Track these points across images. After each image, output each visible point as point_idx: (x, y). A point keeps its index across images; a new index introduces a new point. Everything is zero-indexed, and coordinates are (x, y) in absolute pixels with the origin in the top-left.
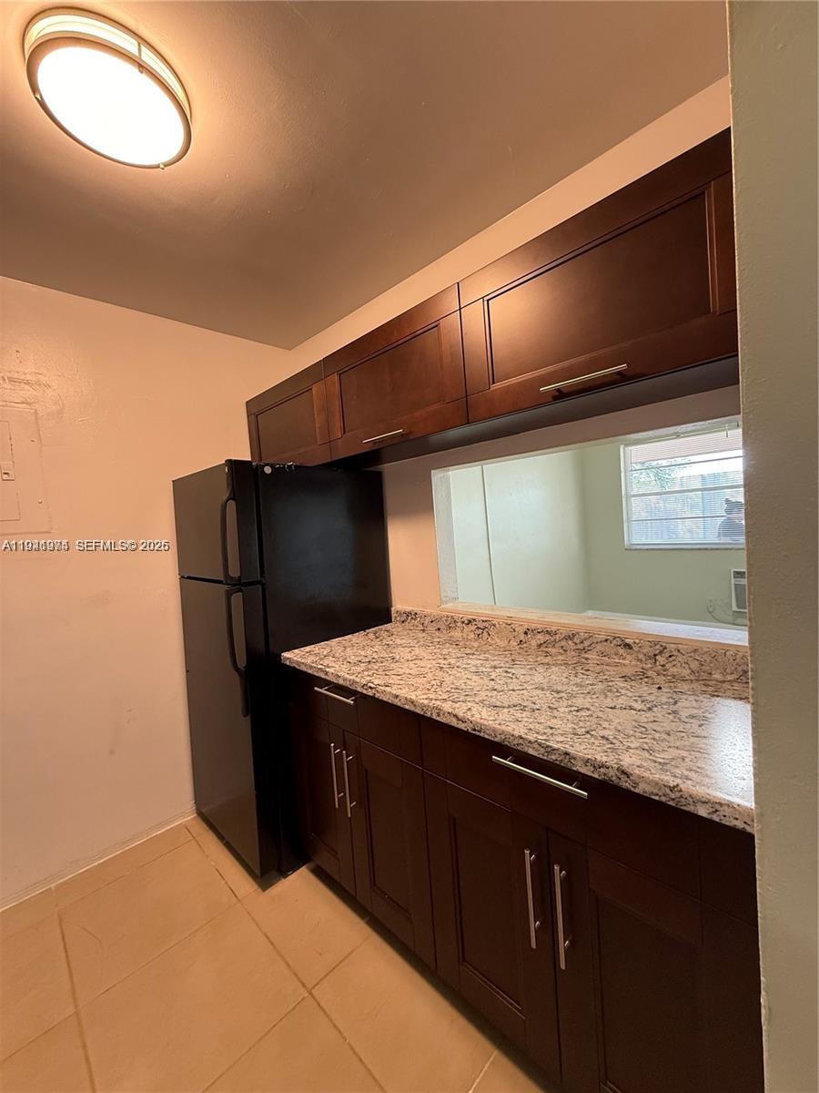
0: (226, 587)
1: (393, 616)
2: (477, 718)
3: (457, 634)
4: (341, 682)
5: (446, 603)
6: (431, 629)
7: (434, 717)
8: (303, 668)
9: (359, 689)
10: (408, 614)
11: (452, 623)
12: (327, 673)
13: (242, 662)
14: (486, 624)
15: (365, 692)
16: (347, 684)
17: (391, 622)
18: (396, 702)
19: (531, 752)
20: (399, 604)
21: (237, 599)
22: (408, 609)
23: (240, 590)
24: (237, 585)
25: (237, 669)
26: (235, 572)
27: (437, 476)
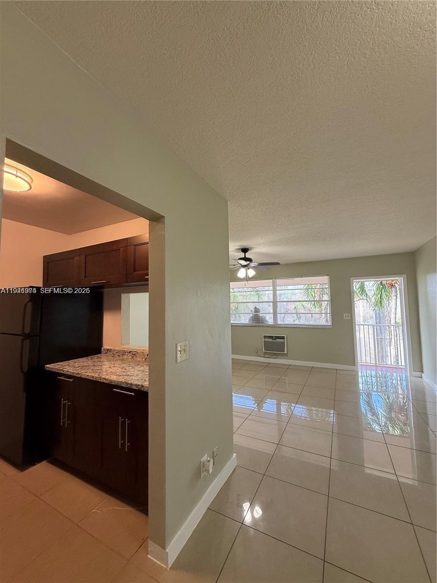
0: (22, 337)
1: (102, 351)
2: (111, 378)
3: (125, 357)
4: (69, 373)
5: (124, 345)
6: (116, 355)
7: (99, 380)
8: (54, 370)
9: (75, 375)
10: (108, 350)
11: (124, 353)
12: (63, 371)
13: (25, 369)
14: (135, 353)
15: (77, 376)
16: (71, 374)
17: (101, 353)
18: (88, 378)
19: (124, 386)
20: (106, 346)
21: (27, 342)
22: (108, 348)
23: (28, 339)
24: (26, 336)
25: (23, 372)
26: (27, 331)
27: (124, 296)
